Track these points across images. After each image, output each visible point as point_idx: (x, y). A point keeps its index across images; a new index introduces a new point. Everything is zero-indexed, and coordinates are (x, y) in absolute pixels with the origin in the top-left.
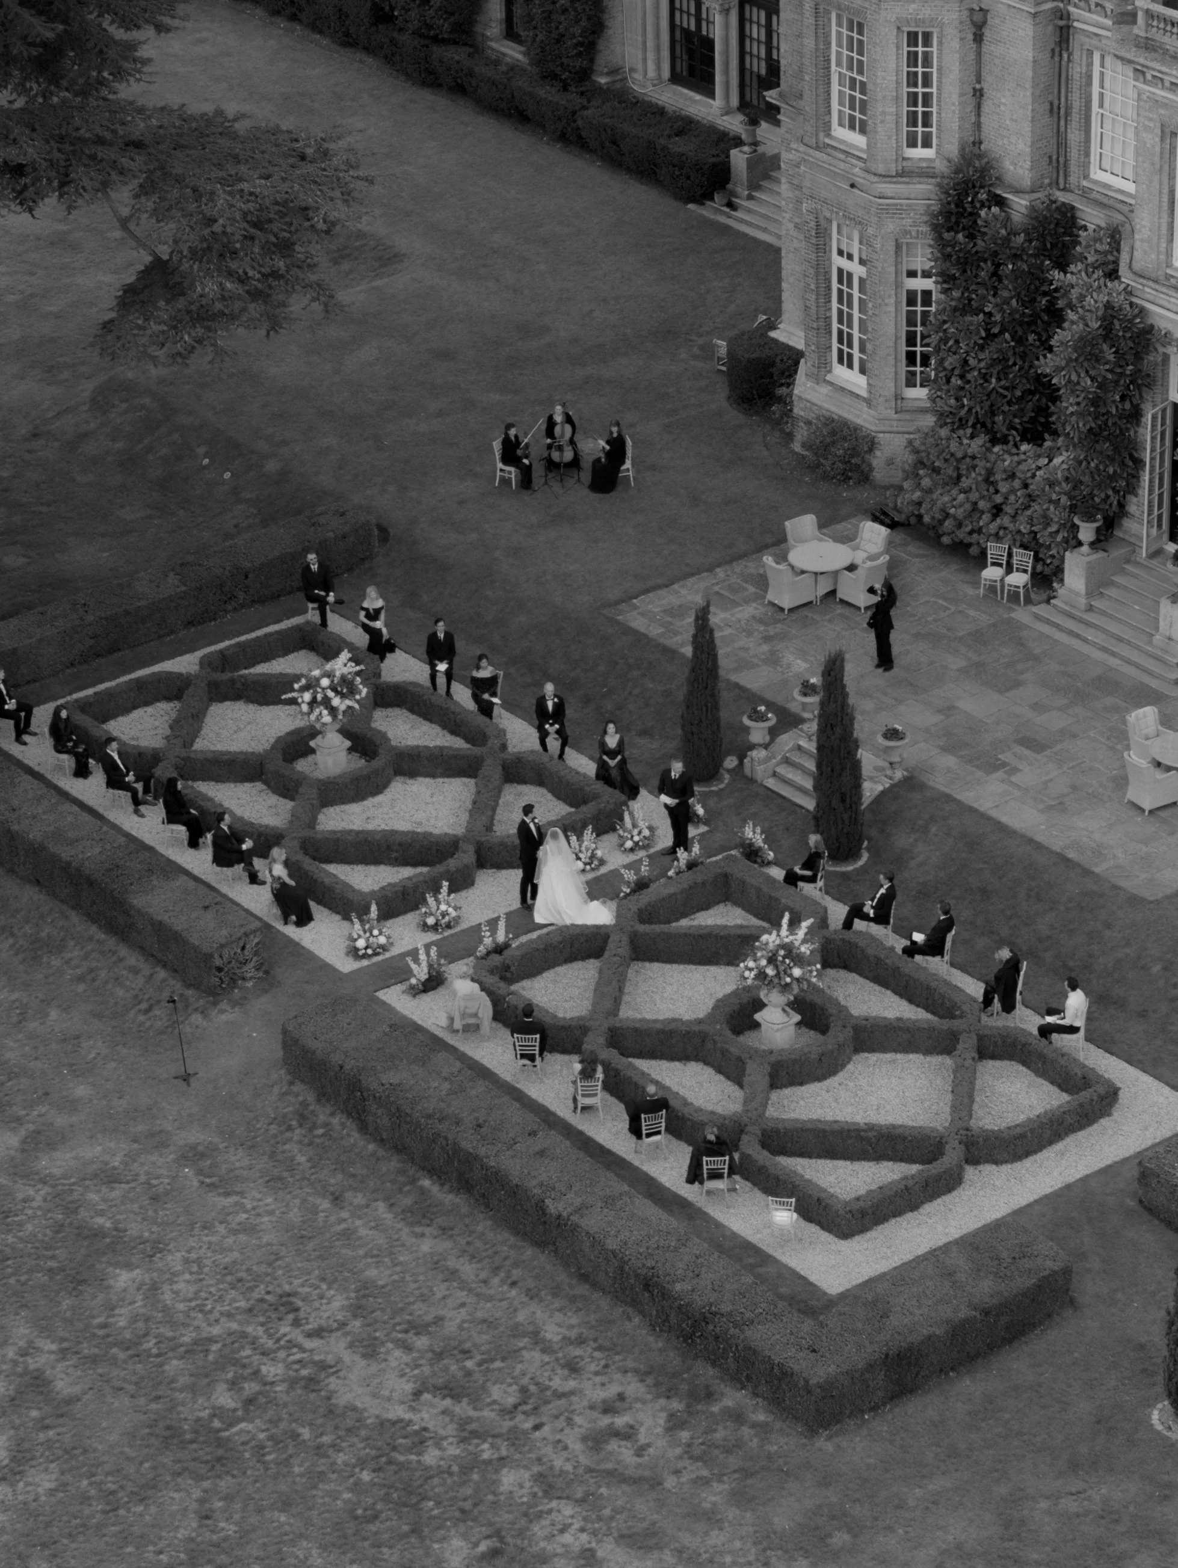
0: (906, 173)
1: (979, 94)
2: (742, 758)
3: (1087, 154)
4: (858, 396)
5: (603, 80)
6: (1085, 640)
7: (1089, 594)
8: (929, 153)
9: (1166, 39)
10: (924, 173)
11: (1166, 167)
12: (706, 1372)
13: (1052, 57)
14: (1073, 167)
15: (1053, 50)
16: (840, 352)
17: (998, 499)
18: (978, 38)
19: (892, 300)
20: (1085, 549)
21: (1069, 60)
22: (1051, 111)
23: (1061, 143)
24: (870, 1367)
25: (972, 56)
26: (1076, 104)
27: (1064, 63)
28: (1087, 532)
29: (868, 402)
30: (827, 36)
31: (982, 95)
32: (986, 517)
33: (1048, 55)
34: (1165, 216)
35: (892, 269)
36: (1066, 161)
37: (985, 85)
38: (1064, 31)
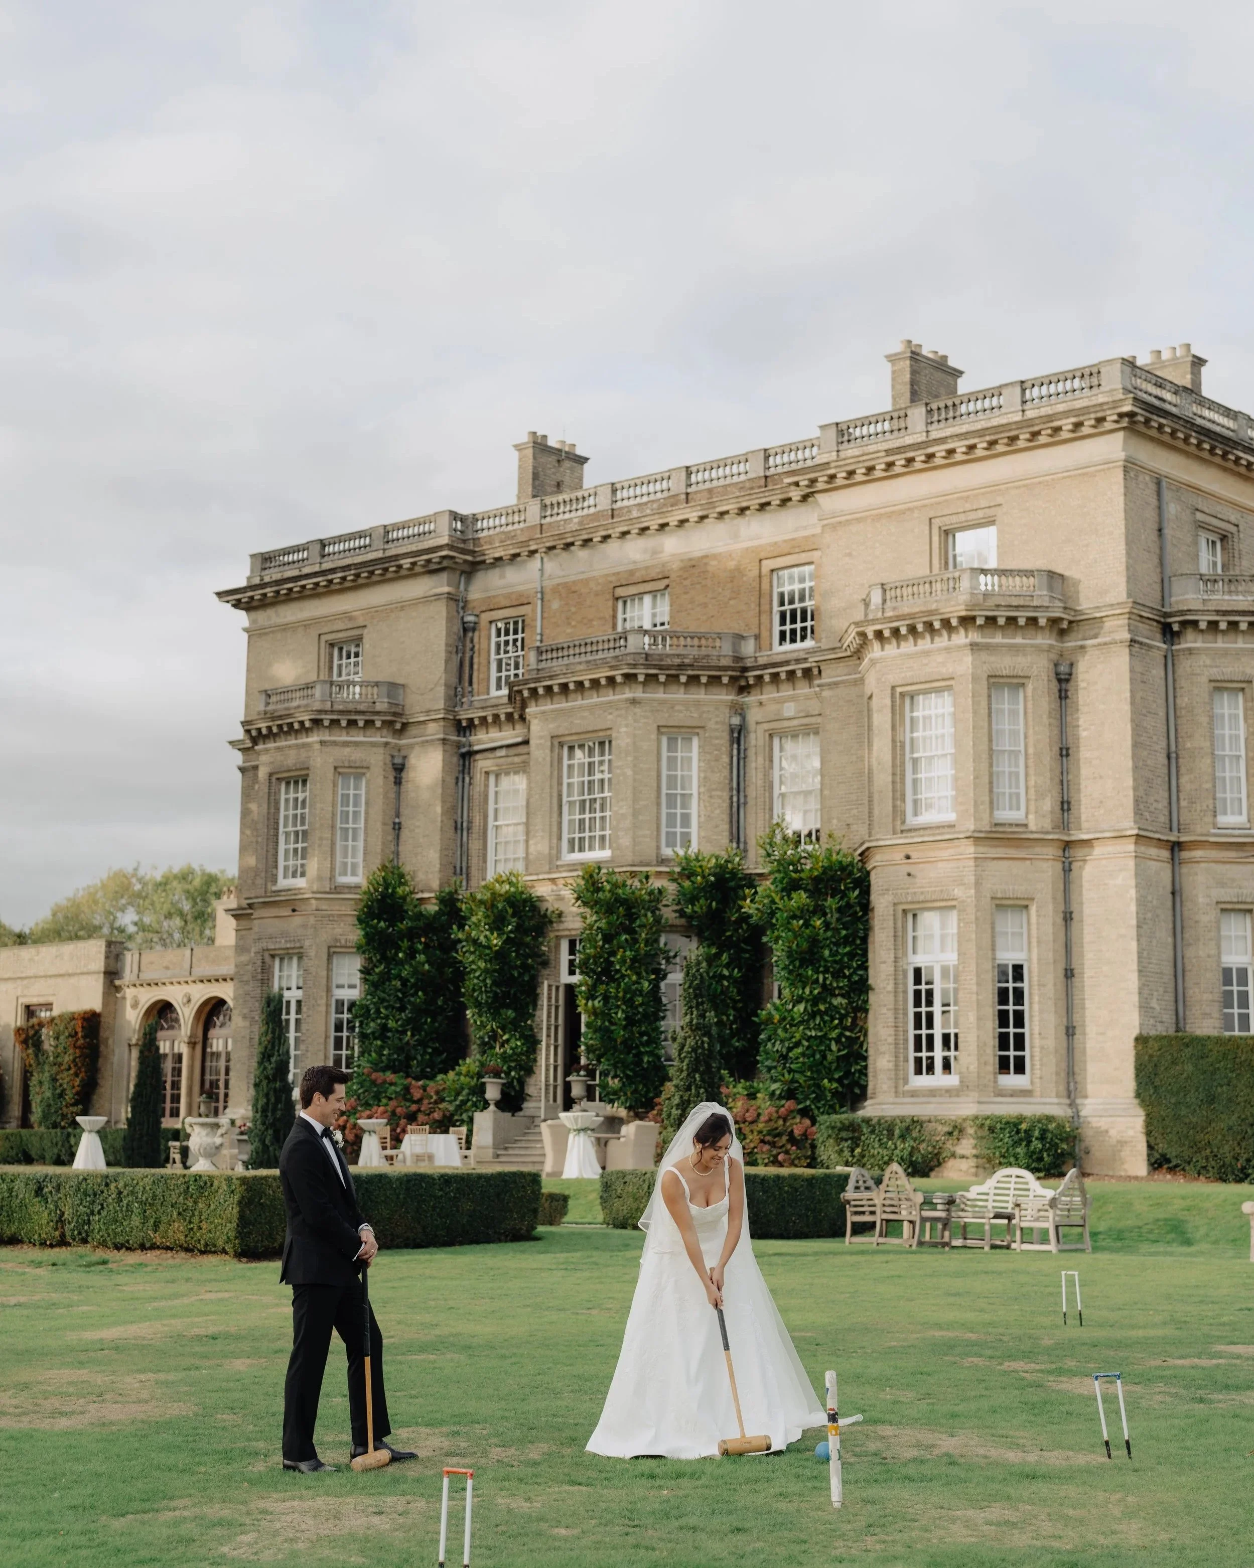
0: (339, 891)
1: (397, 828)
3: (485, 861)
7: (495, 1145)
8: (356, 878)
10: (352, 890)
11: (556, 773)
13: (457, 783)
14: (474, 872)
15: (457, 778)
18: (398, 782)
19: (324, 1001)
20: (492, 1107)
21: (470, 784)
22: (456, 829)
23: (464, 853)
25: (392, 795)
26: (477, 820)
27: (466, 785)
28: (493, 1092)
30: (277, 803)
31: (400, 828)
33: (454, 781)
34: (555, 815)
35: (324, 973)
36: (468, 867)
37: (403, 819)
38: (467, 757)
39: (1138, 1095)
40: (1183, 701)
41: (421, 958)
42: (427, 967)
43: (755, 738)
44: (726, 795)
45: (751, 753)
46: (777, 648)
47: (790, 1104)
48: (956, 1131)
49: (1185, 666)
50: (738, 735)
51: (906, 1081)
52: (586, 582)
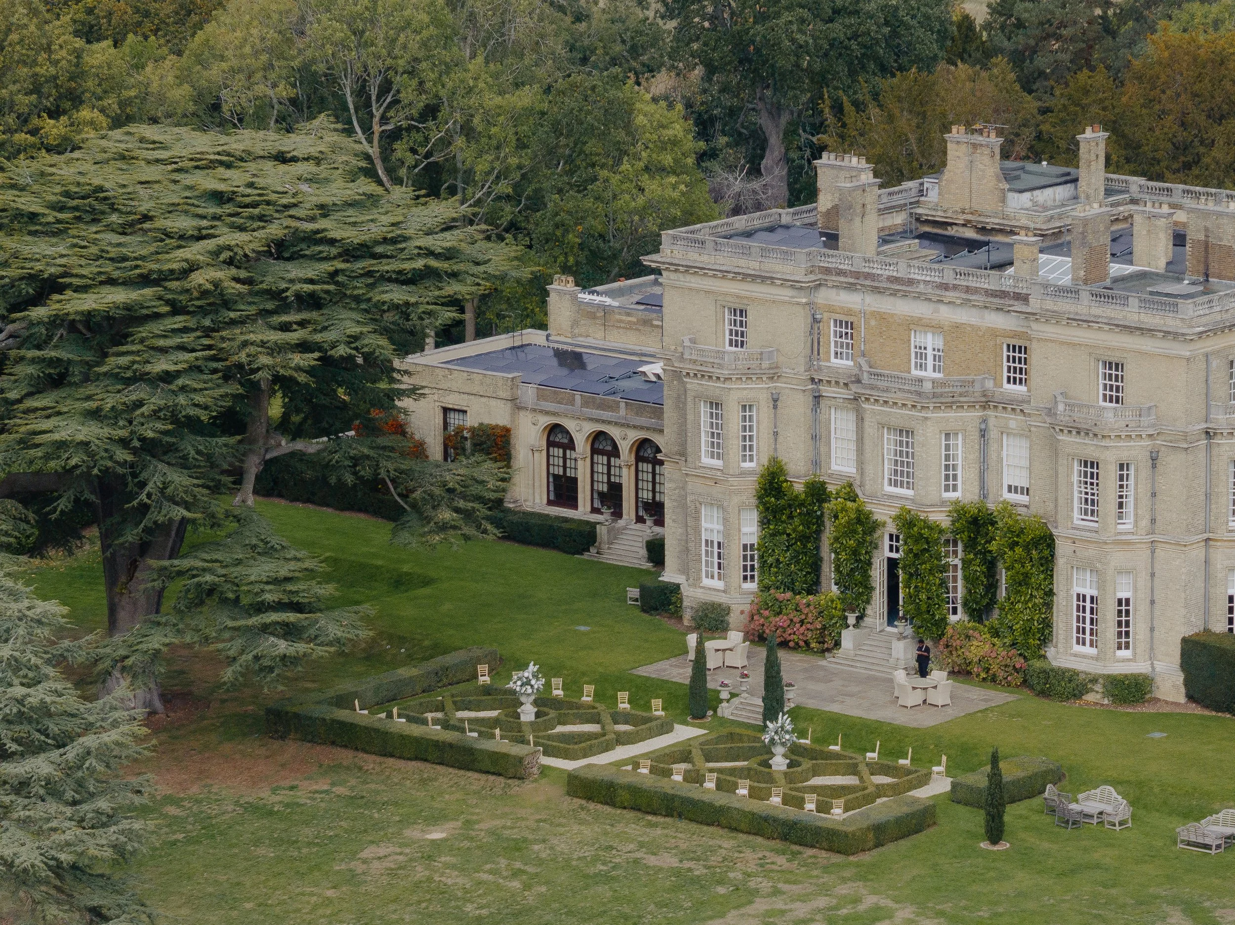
0: (743, 473)
1: (776, 434)
2: (715, 711)
3: (830, 458)
4: (718, 591)
5: (511, 506)
6: (856, 667)
7: (855, 649)
8: (753, 465)
9: (879, 383)
10: (750, 473)
11: (880, 443)
12: (796, 848)
13: (812, 412)
14: (824, 464)
15: (813, 408)
16: (707, 572)
17: (803, 617)
18: (775, 407)
19: (737, 537)
20: (851, 628)
22: (812, 438)
23: (818, 454)
24: (868, 829)
25: (773, 416)
26: (825, 434)
27: (818, 414)
28: (851, 620)
29: (724, 591)
30: (699, 413)
31: (778, 434)
32: (798, 625)
33: (810, 411)
34: (880, 466)
35: (737, 522)
36: (820, 461)
37: (779, 430)
38: (818, 398)
39: (1182, 666)
40: (1214, 468)
41: (797, 521)
42: (801, 527)
43: (993, 434)
44: (977, 466)
45: (991, 441)
46: (1006, 386)
47: (1013, 652)
48: (1094, 680)
49: (1215, 451)
50: (983, 433)
51: (1071, 648)
52: (893, 315)
